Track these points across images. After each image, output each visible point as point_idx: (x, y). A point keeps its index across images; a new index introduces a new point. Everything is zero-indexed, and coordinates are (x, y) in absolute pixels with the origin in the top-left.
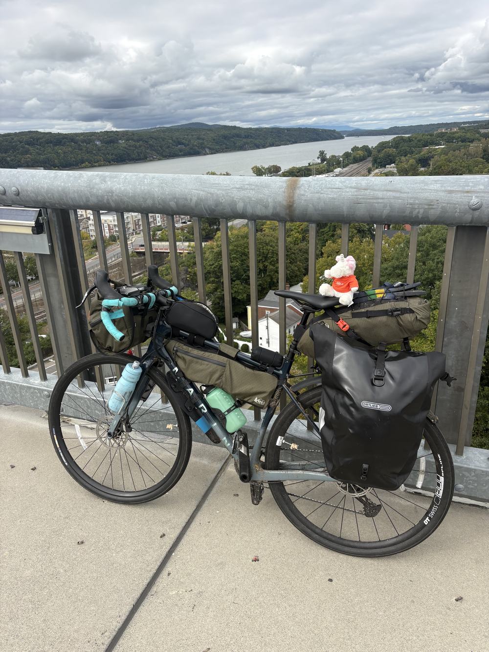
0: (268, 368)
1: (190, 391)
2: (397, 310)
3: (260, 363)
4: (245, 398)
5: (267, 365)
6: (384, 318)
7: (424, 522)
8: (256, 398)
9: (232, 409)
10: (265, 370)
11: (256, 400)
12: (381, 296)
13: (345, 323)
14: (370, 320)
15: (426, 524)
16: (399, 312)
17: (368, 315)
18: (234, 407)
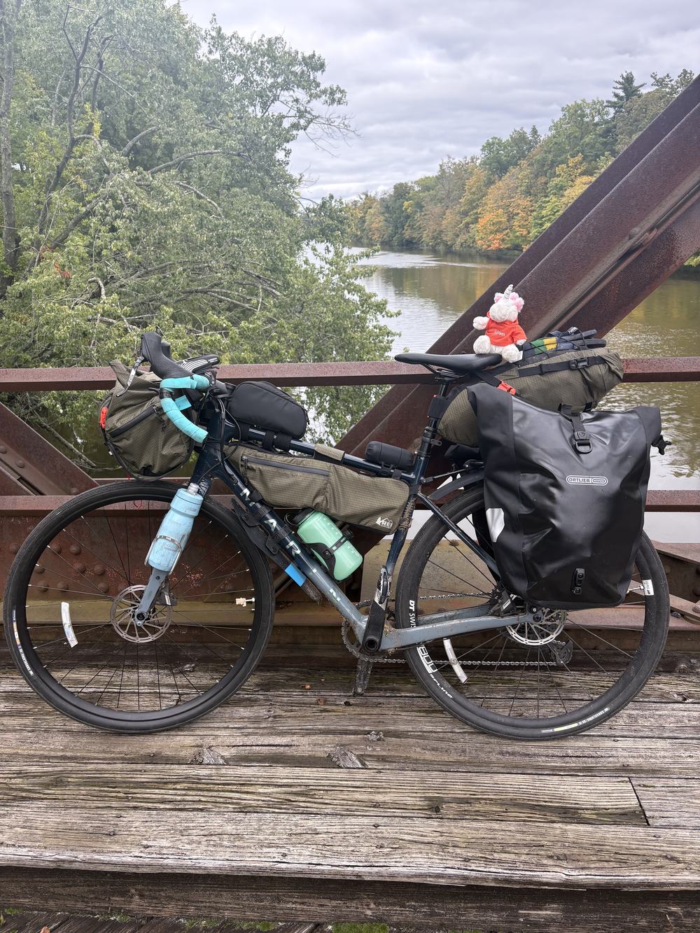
0: (392, 471)
1: (272, 524)
2: (582, 360)
3: (380, 465)
4: (362, 520)
5: (392, 466)
6: (565, 374)
7: (414, 602)
8: (380, 518)
9: (342, 541)
10: (389, 476)
11: (379, 522)
12: (554, 346)
13: (509, 387)
14: (544, 378)
15: (411, 601)
16: (585, 363)
17: (542, 370)
18: (344, 539)
